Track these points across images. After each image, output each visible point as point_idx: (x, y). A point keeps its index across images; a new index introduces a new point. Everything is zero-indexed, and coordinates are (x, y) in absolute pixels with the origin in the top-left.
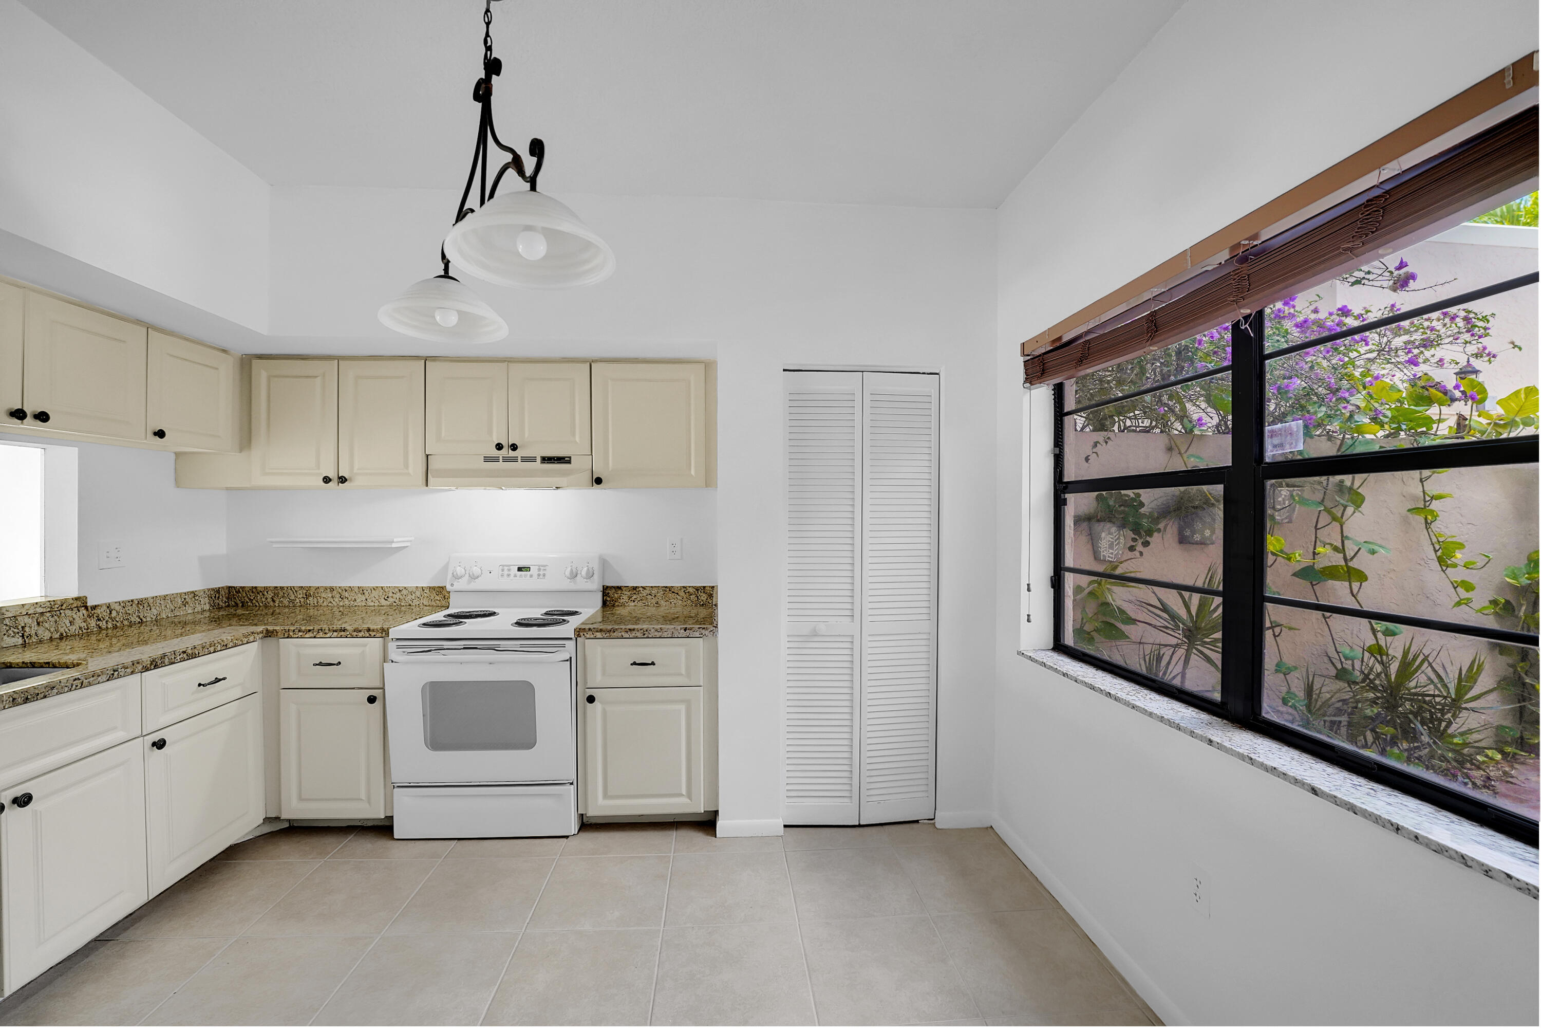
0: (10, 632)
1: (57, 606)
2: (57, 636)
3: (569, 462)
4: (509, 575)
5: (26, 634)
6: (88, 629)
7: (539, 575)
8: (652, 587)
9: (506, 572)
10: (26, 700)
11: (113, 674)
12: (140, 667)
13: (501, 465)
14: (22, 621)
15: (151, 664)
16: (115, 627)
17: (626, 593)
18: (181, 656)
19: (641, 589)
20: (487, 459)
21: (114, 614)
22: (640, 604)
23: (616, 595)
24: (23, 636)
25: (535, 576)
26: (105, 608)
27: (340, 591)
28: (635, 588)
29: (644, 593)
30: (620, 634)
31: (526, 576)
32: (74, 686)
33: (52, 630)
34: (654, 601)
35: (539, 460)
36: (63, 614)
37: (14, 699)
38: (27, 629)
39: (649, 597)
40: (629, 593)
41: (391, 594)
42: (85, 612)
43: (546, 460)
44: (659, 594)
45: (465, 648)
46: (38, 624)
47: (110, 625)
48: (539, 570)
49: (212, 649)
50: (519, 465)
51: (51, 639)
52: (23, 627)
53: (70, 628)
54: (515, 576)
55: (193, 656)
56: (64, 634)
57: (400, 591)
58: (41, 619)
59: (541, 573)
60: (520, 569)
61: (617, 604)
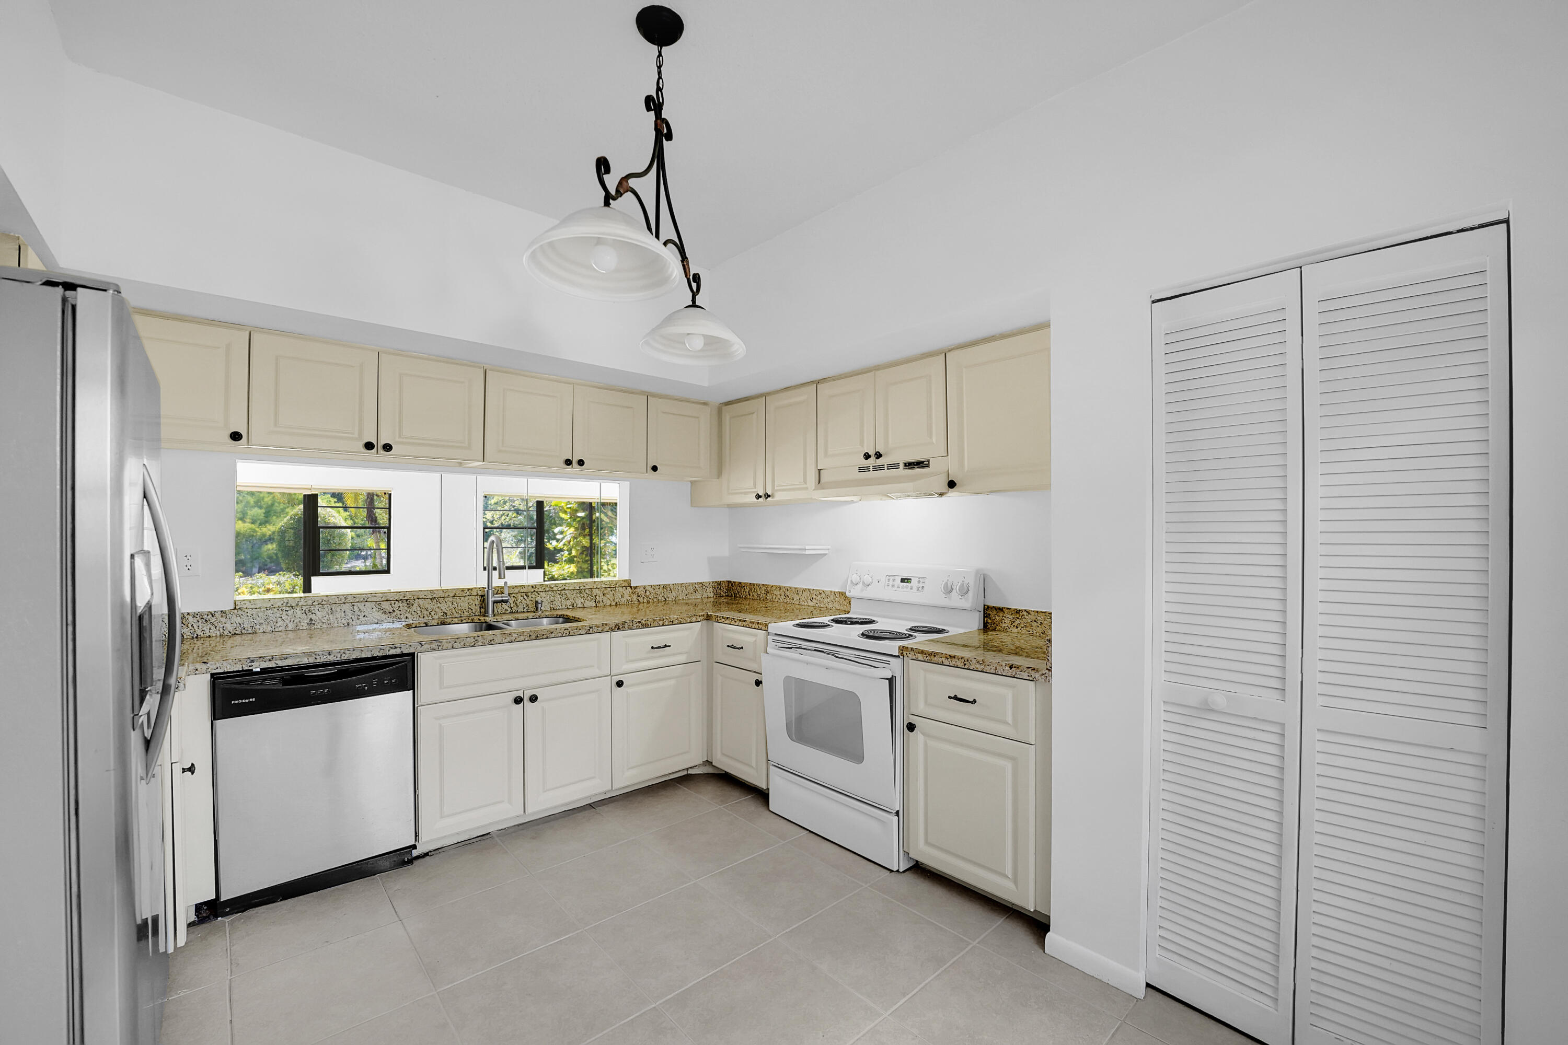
0: (589, 598)
1: (613, 584)
2: (614, 604)
3: (927, 466)
4: (893, 586)
5: (597, 601)
6: (632, 601)
7: (918, 587)
8: (1037, 612)
9: (891, 583)
10: (537, 638)
11: (589, 630)
12: (608, 628)
13: (872, 474)
14: (596, 592)
15: (615, 627)
16: (648, 602)
17: (1008, 616)
18: (637, 625)
19: (1025, 613)
20: (862, 470)
21: (648, 593)
22: (1024, 631)
23: (997, 617)
24: (595, 601)
25: (915, 589)
26: (642, 588)
27: (785, 590)
28: (1018, 612)
29: (1029, 618)
30: (940, 660)
31: (907, 587)
32: (565, 634)
33: (611, 599)
34: (1040, 630)
35: (901, 466)
36: (617, 590)
37: (530, 635)
38: (597, 597)
39: (1034, 624)
40: (1011, 617)
41: (814, 597)
42: (630, 590)
43: (909, 465)
44: (1046, 622)
45: (815, 650)
46: (604, 594)
47: (645, 601)
48: (919, 582)
49: (661, 623)
50: (886, 473)
51: (610, 605)
52: (595, 596)
53: (621, 599)
54: (898, 587)
55: (646, 626)
56: (618, 603)
57: (820, 594)
58: (605, 592)
59: (921, 585)
60: (903, 580)
61: (998, 628)
